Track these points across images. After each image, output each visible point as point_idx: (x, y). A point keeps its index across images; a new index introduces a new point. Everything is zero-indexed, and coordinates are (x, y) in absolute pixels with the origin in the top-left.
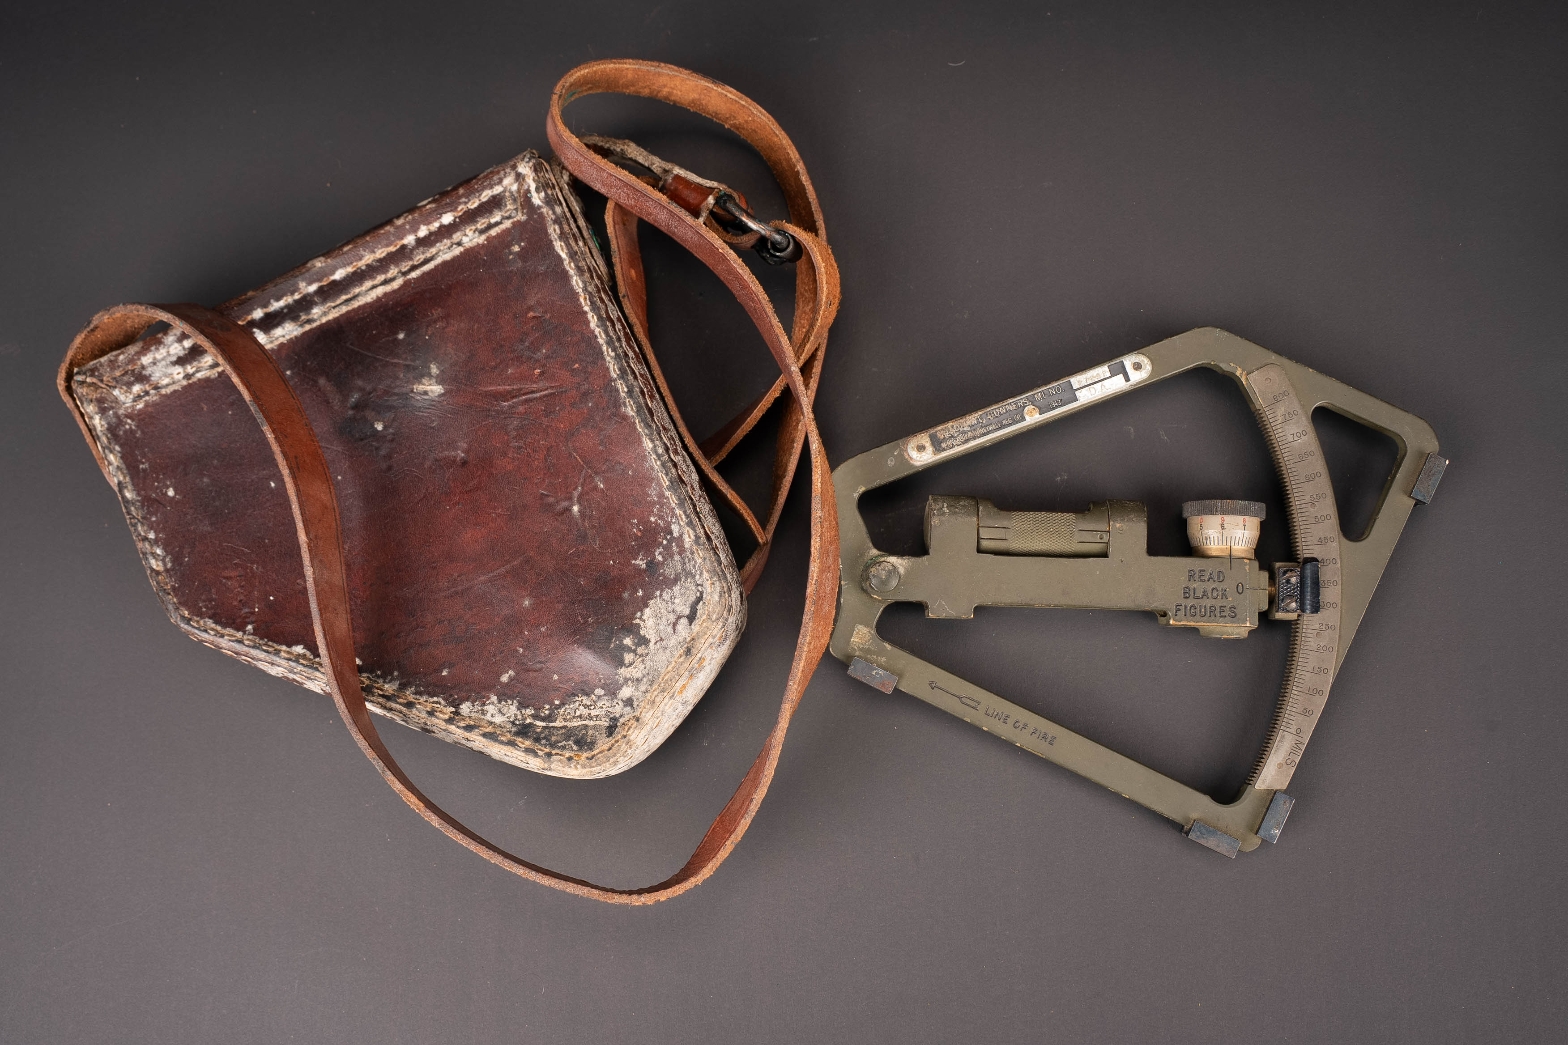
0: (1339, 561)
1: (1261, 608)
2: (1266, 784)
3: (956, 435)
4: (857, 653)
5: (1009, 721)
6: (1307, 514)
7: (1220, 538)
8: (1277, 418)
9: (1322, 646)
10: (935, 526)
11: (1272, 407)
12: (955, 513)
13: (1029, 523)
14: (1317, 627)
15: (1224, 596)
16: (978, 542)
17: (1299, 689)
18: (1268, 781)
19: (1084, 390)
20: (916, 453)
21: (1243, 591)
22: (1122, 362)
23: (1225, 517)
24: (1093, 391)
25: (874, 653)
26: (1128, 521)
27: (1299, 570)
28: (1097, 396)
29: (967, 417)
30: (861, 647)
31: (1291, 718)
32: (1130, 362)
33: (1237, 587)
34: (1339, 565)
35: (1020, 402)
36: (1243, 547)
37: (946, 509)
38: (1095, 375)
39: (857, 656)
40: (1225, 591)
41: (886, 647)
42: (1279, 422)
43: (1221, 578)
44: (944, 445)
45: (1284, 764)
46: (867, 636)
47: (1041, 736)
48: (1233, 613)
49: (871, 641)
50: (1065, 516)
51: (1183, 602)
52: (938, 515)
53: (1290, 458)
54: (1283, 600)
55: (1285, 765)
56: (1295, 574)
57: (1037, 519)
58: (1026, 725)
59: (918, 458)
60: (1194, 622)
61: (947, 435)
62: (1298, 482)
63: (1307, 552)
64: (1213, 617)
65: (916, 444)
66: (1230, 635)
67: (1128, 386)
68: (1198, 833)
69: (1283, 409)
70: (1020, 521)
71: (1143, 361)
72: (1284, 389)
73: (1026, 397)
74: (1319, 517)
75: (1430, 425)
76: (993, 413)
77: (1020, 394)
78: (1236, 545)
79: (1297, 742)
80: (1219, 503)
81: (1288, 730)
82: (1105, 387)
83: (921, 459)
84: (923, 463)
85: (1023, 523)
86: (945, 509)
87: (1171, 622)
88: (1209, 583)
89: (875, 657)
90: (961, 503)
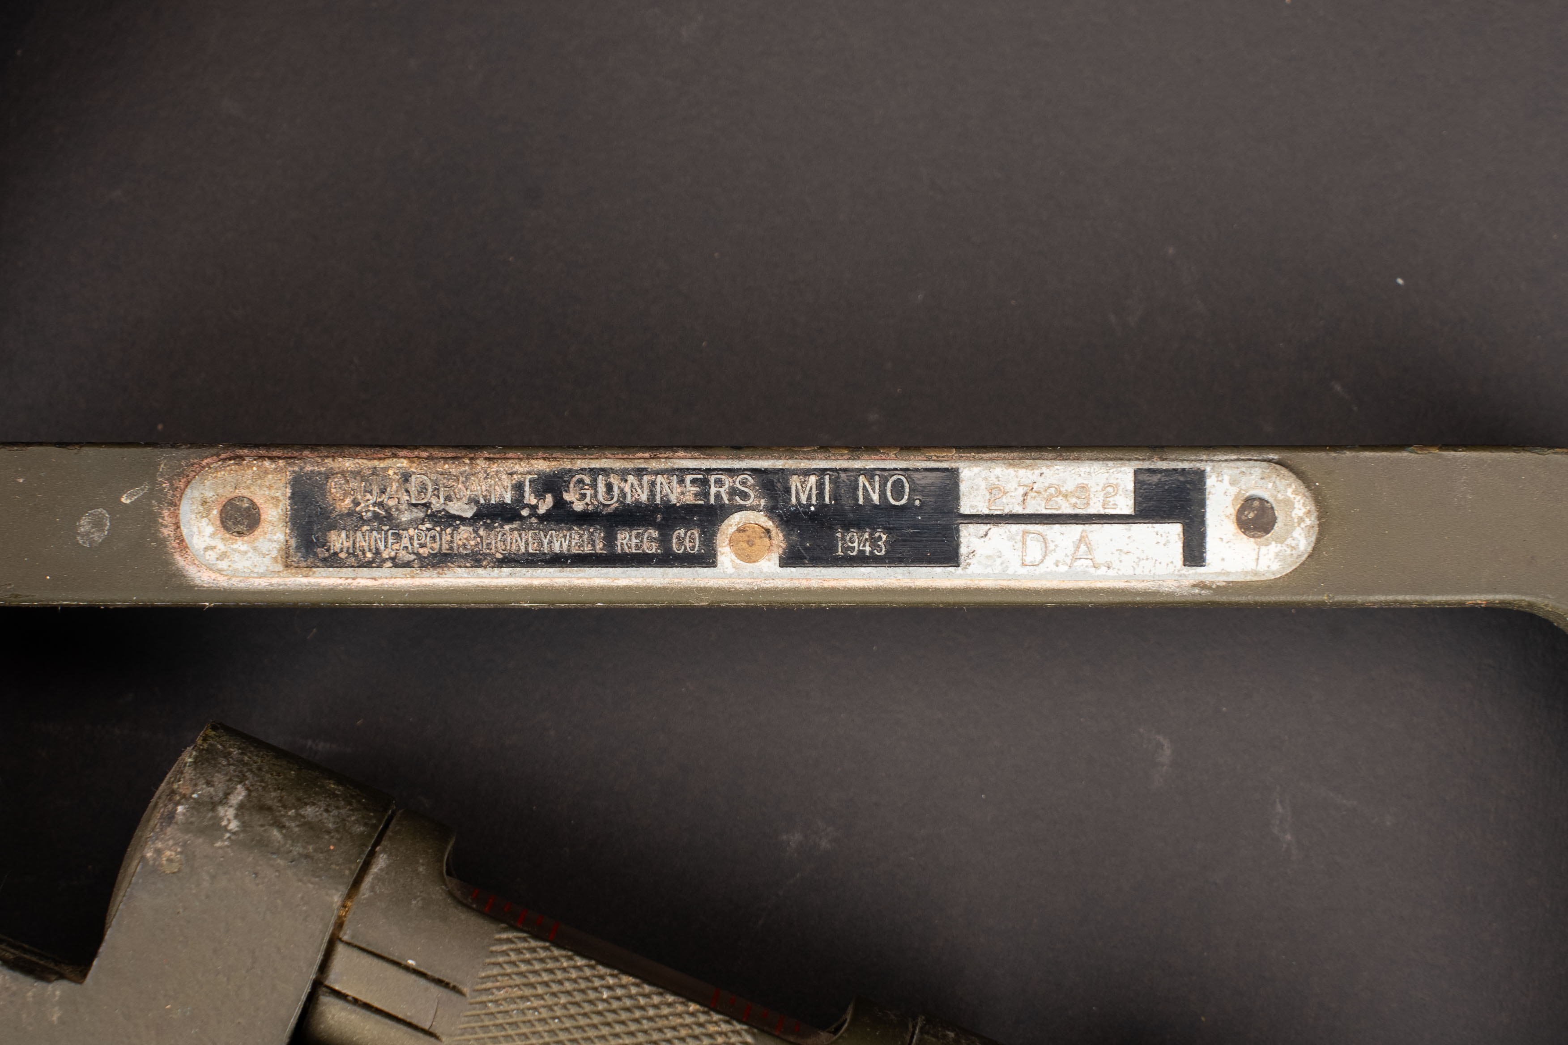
3: (405, 517)
10: (155, 871)
12: (262, 844)
13: (550, 1000)
16: (312, 1000)
19: (999, 532)
20: (210, 529)
22: (1201, 475)
24: (1034, 550)
28: (1041, 577)
29: (481, 464)
32: (1233, 490)
35: (720, 483)
37: (231, 813)
38: (1070, 486)
44: (338, 541)
50: (712, 1028)
52: (187, 827)
57: (592, 995)
59: (211, 556)
61: (368, 504)
65: (228, 493)
67: (1187, 582)
70: (518, 980)
71: (1289, 503)
73: (755, 471)
76: (594, 485)
77: (737, 448)
82: (1090, 550)
83: (223, 565)
84: (223, 582)
85: (528, 992)
86: (229, 817)
90: (309, 811)
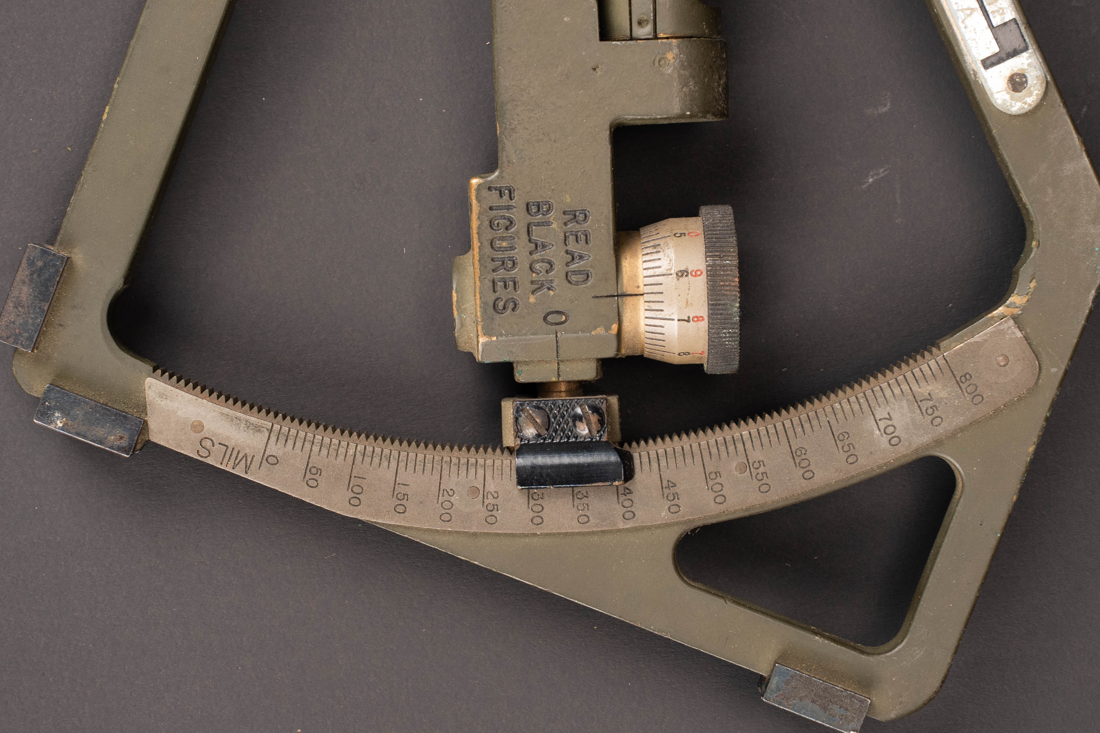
0: (630, 525)
1: (520, 369)
2: (158, 401)
6: (724, 454)
7: (658, 271)
8: (923, 383)
9: (452, 499)
11: (946, 370)
14: (491, 487)
15: (538, 287)
17: (359, 457)
18: (163, 403)
21: (552, 324)
22: (1026, 49)
23: (703, 278)
26: (680, 76)
27: (604, 439)
31: (299, 444)
33: (558, 312)
34: (621, 525)
36: (643, 328)
40: (549, 289)
42: (915, 387)
43: (574, 278)
45: (202, 435)
48: (504, 308)
51: (519, 201)
53: (840, 415)
54: (538, 407)
55: (199, 436)
56: (595, 432)
60: (479, 228)
62: (791, 433)
63: (645, 459)
64: (491, 265)
66: (459, 308)
67: (974, 65)
68: (40, 264)
69: (943, 394)
72: (987, 393)
74: (718, 480)
75: (930, 700)
78: (647, 306)
79: (249, 459)
80: (732, 261)
81: (273, 438)
82: (969, 15)
87: (475, 181)
88: (563, 253)
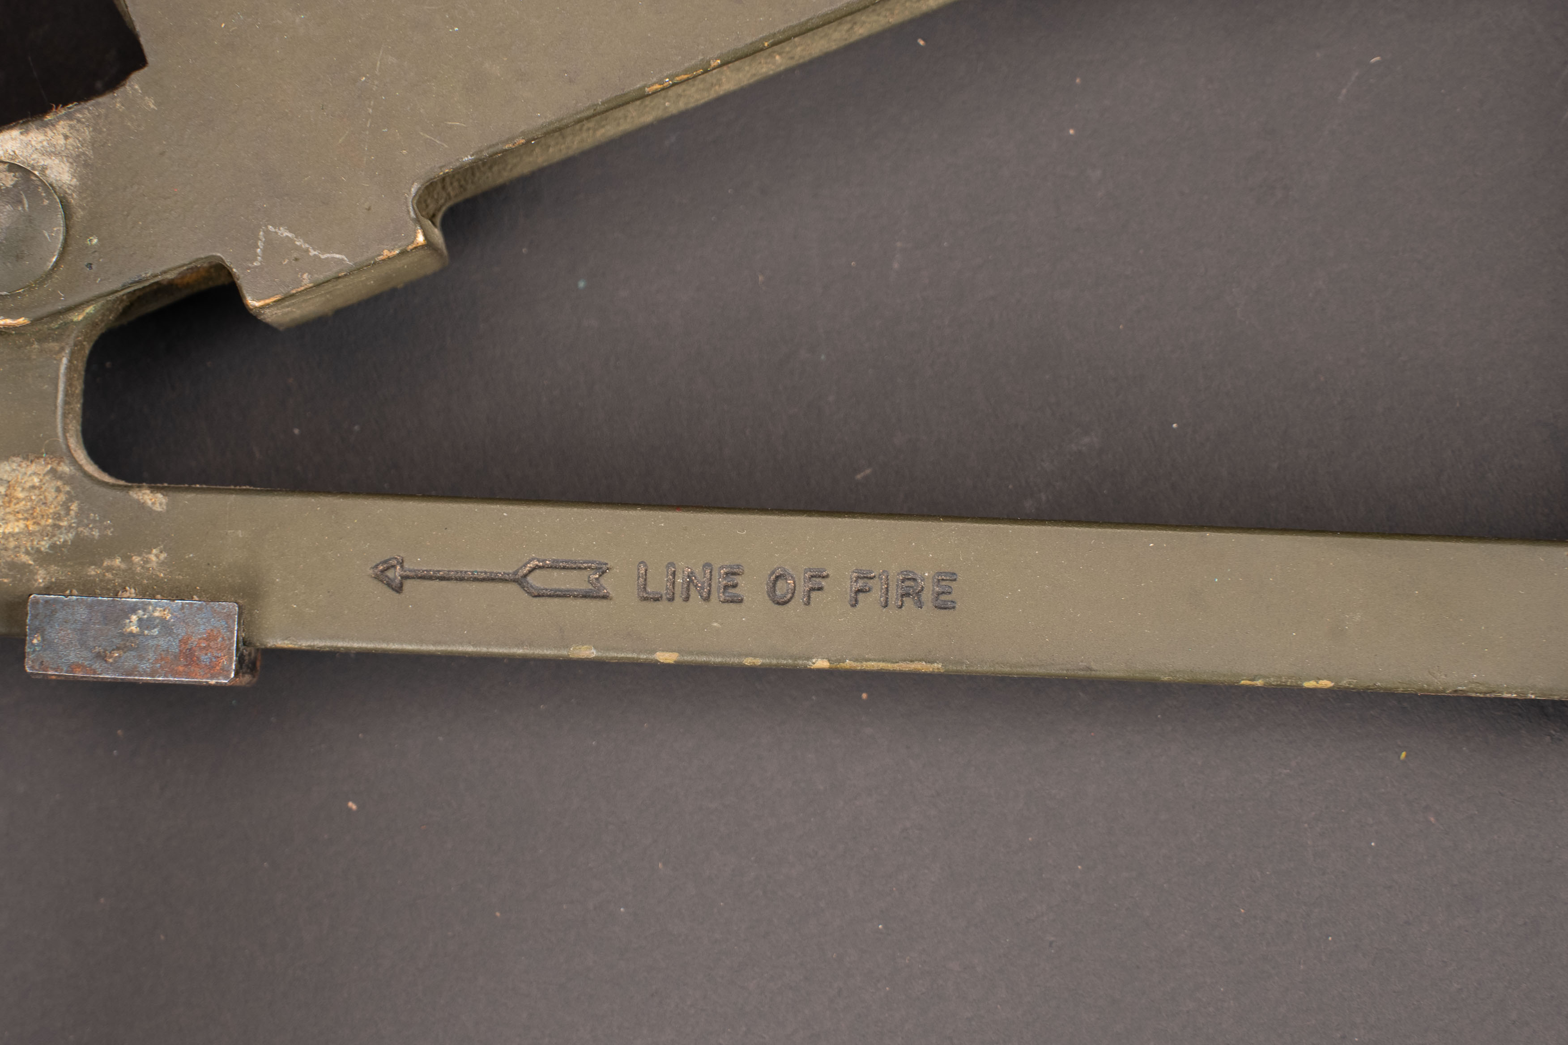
4: (41, 578)
5: (744, 586)
25: (105, 547)
30: (44, 545)
39: (47, 590)
41: (142, 506)
46: (51, 495)
47: (893, 594)
49: (74, 507)
58: (819, 575)
89: (117, 562)
